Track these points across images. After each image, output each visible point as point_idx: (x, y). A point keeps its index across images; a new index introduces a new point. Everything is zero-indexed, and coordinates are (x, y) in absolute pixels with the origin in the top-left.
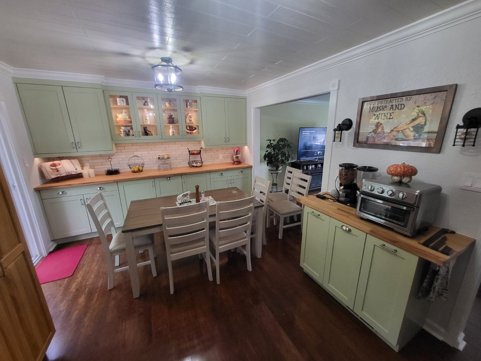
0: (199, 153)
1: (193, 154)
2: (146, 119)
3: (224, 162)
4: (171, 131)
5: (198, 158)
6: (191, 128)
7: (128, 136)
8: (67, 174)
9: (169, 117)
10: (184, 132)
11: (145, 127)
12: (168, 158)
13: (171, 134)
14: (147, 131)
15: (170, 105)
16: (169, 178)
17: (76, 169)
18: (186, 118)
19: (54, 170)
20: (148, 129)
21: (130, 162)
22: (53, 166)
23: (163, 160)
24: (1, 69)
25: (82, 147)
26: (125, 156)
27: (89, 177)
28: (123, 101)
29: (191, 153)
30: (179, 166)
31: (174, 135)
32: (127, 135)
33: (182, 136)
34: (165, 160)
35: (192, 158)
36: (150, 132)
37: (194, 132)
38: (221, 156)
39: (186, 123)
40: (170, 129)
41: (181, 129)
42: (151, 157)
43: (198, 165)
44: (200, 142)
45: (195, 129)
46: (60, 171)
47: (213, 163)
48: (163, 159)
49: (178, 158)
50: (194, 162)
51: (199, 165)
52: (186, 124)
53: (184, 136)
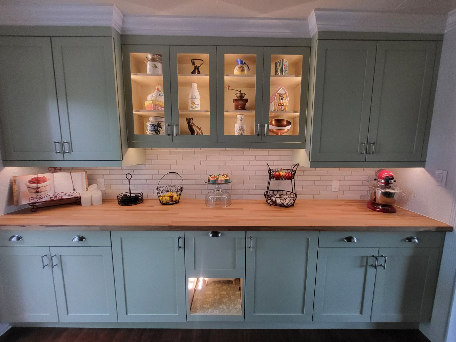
1: (278, 177)
2: (193, 103)
3: (340, 197)
4: (237, 126)
7: (157, 134)
8: (53, 198)
9: (236, 98)
11: (190, 119)
12: (227, 181)
13: (236, 133)
14: (194, 127)
15: (243, 70)
17: (74, 190)
19: (32, 190)
21: (162, 182)
22: (34, 183)
23: (216, 186)
25: (73, 151)
26: (156, 172)
27: (92, 204)
28: (157, 67)
29: (274, 176)
30: (246, 197)
31: (241, 134)
32: (155, 133)
34: (219, 186)
35: (274, 184)
36: (200, 128)
37: (286, 130)
38: (335, 185)
40: (236, 123)
42: (199, 177)
44: (293, 152)
45: (289, 123)
46: (41, 192)
47: (317, 197)
48: (215, 182)
49: (245, 182)
50: (275, 192)
51: (289, 204)
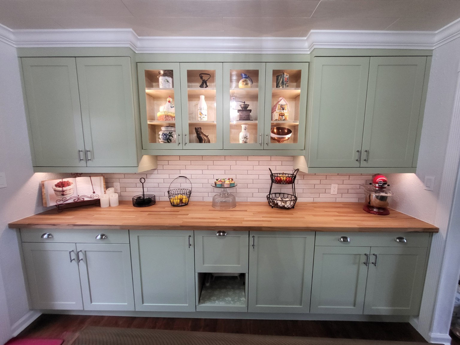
0: (291, 180)
1: (279, 182)
2: (201, 114)
3: (339, 200)
4: (242, 135)
5: (287, 189)
6: (281, 130)
7: (168, 142)
8: (76, 200)
9: (240, 109)
10: (266, 137)
11: (198, 128)
12: (232, 186)
13: (241, 142)
14: (202, 135)
15: (247, 84)
16: (224, 232)
17: (94, 193)
18: (273, 110)
19: (58, 193)
20: (205, 131)
21: (173, 185)
22: (59, 187)
23: (223, 189)
24: (1, 35)
25: (94, 159)
26: (167, 176)
27: (110, 206)
28: (168, 82)
29: (275, 180)
30: (250, 200)
31: (245, 142)
32: (166, 141)
33: (261, 144)
34: (225, 189)
35: (276, 188)
36: (207, 136)
37: (287, 138)
38: (334, 188)
39: (272, 120)
40: (241, 132)
41: (260, 131)
42: (206, 181)
43: (286, 206)
44: (294, 158)
45: (289, 132)
46: (66, 195)
47: (317, 200)
49: (249, 186)
50: (277, 195)
51: (289, 206)
52: (272, 122)
53: (265, 145)
